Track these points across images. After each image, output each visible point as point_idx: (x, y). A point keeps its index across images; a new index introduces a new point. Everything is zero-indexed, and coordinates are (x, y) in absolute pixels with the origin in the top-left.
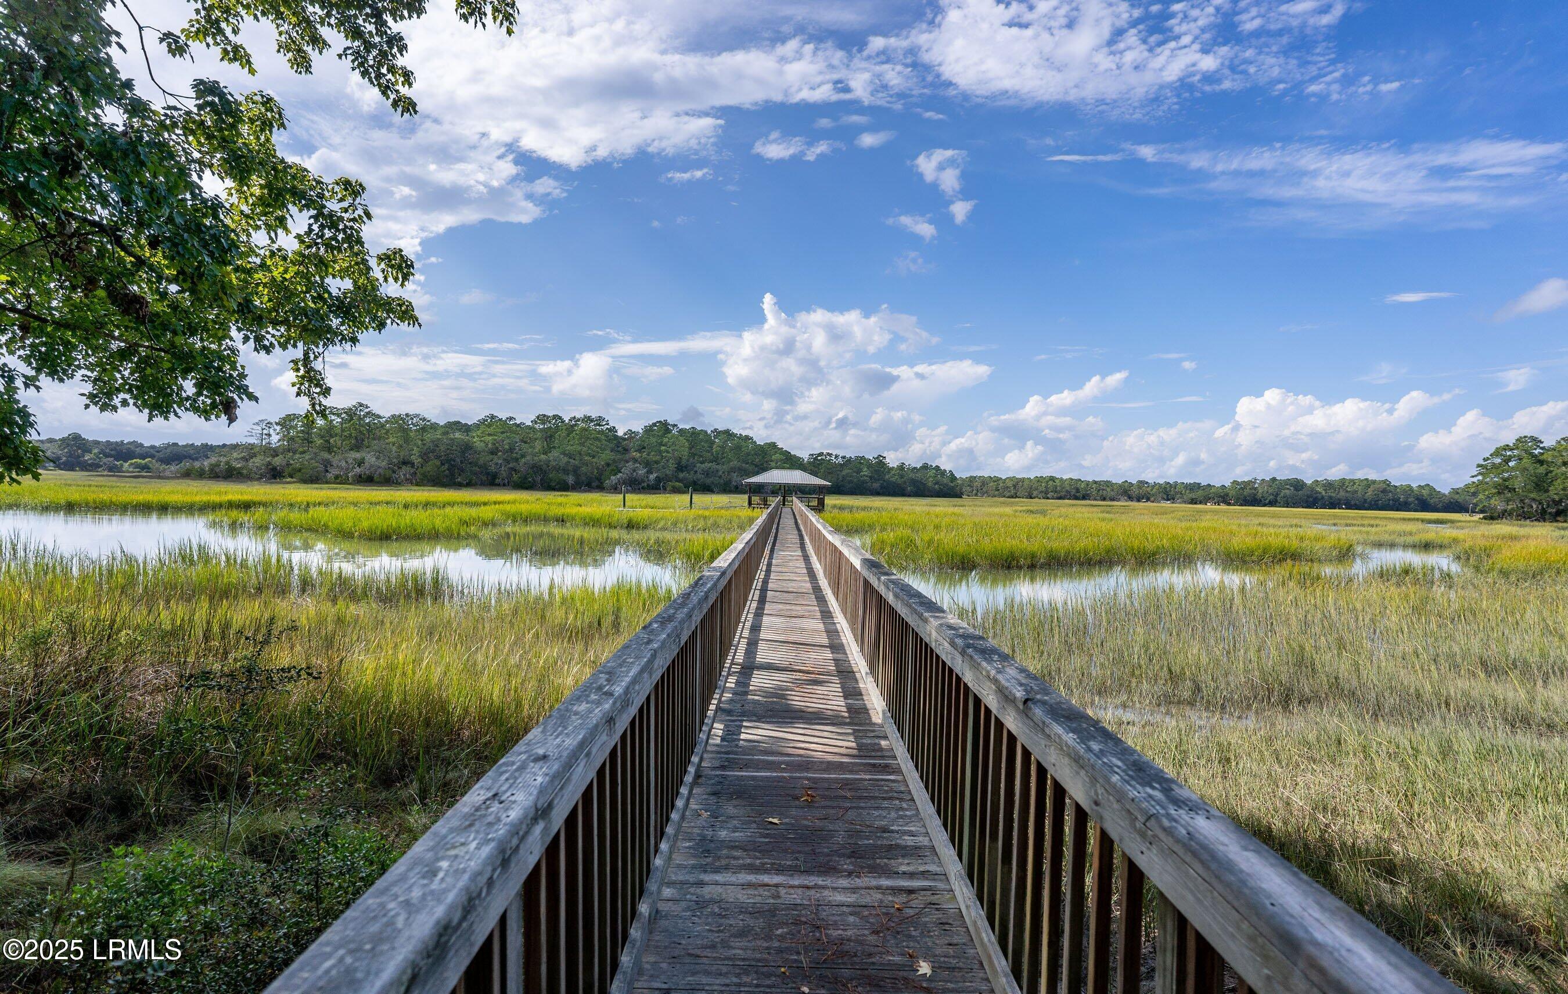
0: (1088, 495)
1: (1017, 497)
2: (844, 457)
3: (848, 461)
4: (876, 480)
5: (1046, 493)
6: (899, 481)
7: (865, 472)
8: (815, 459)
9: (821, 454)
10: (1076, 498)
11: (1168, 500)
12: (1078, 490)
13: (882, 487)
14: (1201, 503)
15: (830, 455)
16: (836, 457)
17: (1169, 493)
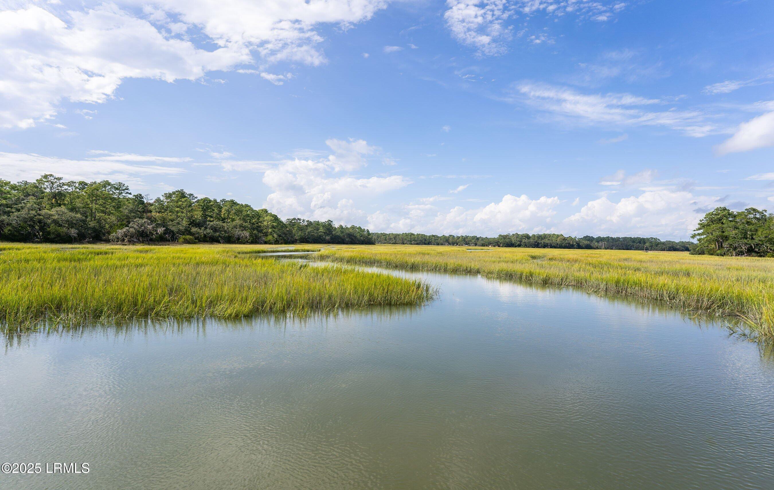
0: (430, 242)
1: (396, 244)
2: (308, 221)
3: (310, 223)
4: (328, 235)
5: (411, 241)
6: (341, 235)
7: (321, 230)
8: (291, 222)
9: (294, 219)
10: (425, 244)
11: (466, 244)
12: (425, 240)
13: (331, 238)
14: (487, 246)
15: (299, 219)
16: (303, 221)
17: (466, 241)
